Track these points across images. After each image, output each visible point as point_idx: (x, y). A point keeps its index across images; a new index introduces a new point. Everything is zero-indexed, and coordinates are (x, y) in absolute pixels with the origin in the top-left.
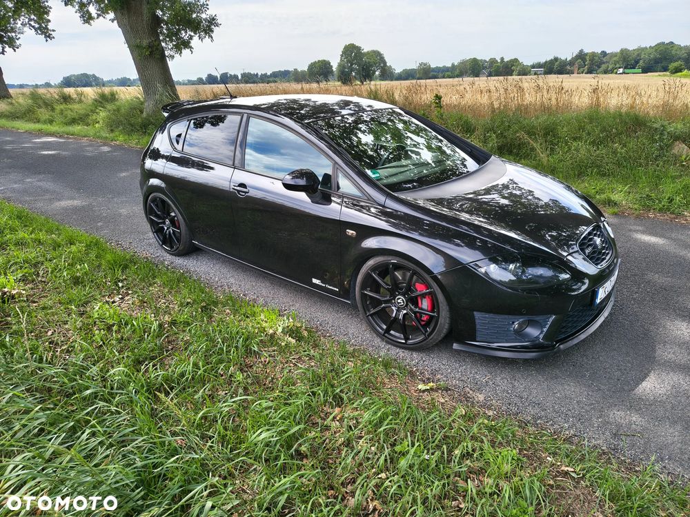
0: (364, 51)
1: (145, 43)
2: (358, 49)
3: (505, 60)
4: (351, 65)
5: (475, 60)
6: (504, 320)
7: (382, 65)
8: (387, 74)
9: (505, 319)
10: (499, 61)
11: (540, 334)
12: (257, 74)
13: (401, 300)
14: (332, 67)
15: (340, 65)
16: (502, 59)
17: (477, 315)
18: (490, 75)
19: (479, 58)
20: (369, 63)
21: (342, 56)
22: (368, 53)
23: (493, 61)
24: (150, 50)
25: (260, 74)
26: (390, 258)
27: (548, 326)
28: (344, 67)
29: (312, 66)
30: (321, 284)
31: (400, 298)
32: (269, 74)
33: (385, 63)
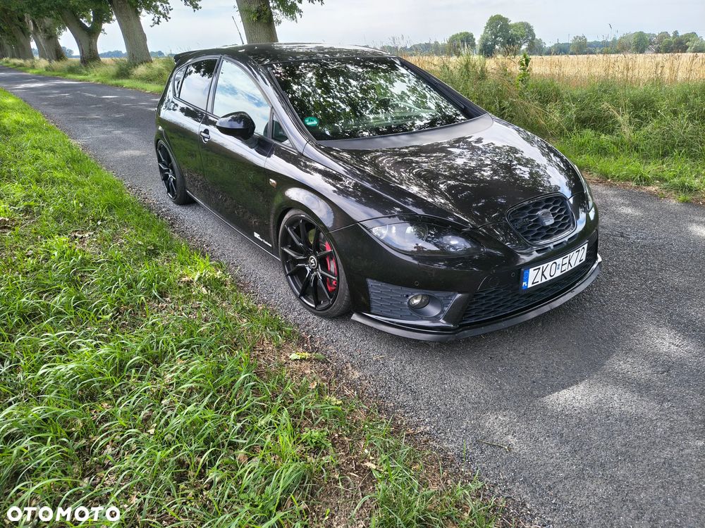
0: (511, 23)
1: (254, 8)
2: (505, 20)
3: (680, 34)
4: (496, 38)
5: (641, 34)
6: (398, 293)
7: (530, 38)
8: (536, 48)
9: (398, 290)
10: (672, 35)
11: (440, 314)
12: (397, 47)
13: (313, 260)
14: (474, 39)
15: (483, 38)
16: (676, 33)
17: (370, 282)
18: (658, 51)
19: (646, 32)
20: (516, 35)
21: (486, 28)
22: (515, 25)
23: (664, 35)
24: (257, 15)
25: (399, 47)
26: (299, 212)
27: (450, 305)
28: (487, 40)
29: (453, 39)
30: (259, 238)
31: (312, 258)
32: (409, 47)
33: (533, 36)
